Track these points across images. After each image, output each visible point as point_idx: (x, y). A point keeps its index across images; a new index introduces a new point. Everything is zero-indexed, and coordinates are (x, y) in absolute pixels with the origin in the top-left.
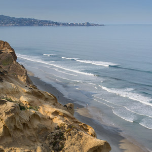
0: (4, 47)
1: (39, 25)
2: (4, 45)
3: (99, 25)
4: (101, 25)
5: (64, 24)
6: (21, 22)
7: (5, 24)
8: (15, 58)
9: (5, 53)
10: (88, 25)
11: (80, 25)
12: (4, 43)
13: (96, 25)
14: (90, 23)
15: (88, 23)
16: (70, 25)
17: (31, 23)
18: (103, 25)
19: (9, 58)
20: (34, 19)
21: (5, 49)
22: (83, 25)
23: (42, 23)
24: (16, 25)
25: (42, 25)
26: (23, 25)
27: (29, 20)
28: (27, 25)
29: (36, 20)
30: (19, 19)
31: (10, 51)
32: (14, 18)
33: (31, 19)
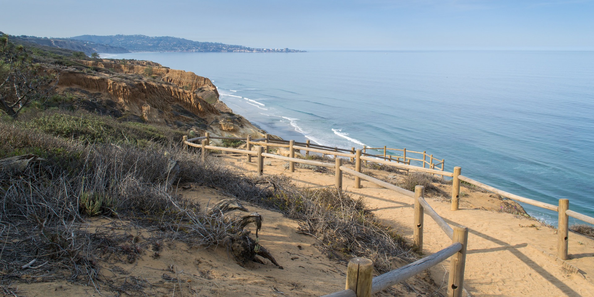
0: (205, 83)
1: (229, 51)
2: (205, 81)
3: (301, 52)
4: (303, 52)
5: (259, 50)
6: (206, 48)
7: (187, 50)
8: (218, 96)
9: (207, 91)
10: (288, 51)
11: (278, 51)
12: (205, 79)
13: (297, 51)
14: (290, 48)
15: (287, 49)
16: (265, 51)
17: (217, 48)
18: (306, 52)
19: (212, 97)
20: (221, 44)
21: (206, 86)
22: (282, 51)
23: (231, 49)
24: (200, 51)
25: (232, 51)
26: (209, 51)
27: (217, 44)
28: (213, 51)
29: (224, 45)
30: (203, 43)
31: (212, 89)
32: (198, 42)
33: (219, 44)
